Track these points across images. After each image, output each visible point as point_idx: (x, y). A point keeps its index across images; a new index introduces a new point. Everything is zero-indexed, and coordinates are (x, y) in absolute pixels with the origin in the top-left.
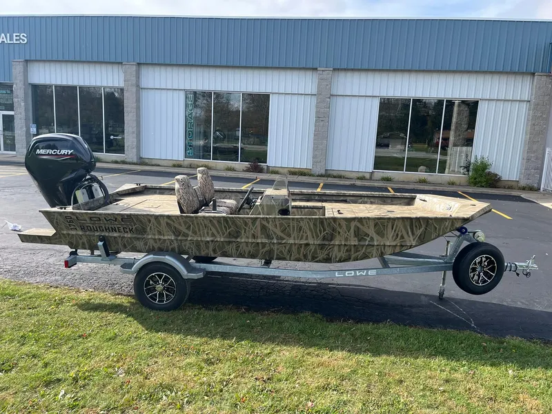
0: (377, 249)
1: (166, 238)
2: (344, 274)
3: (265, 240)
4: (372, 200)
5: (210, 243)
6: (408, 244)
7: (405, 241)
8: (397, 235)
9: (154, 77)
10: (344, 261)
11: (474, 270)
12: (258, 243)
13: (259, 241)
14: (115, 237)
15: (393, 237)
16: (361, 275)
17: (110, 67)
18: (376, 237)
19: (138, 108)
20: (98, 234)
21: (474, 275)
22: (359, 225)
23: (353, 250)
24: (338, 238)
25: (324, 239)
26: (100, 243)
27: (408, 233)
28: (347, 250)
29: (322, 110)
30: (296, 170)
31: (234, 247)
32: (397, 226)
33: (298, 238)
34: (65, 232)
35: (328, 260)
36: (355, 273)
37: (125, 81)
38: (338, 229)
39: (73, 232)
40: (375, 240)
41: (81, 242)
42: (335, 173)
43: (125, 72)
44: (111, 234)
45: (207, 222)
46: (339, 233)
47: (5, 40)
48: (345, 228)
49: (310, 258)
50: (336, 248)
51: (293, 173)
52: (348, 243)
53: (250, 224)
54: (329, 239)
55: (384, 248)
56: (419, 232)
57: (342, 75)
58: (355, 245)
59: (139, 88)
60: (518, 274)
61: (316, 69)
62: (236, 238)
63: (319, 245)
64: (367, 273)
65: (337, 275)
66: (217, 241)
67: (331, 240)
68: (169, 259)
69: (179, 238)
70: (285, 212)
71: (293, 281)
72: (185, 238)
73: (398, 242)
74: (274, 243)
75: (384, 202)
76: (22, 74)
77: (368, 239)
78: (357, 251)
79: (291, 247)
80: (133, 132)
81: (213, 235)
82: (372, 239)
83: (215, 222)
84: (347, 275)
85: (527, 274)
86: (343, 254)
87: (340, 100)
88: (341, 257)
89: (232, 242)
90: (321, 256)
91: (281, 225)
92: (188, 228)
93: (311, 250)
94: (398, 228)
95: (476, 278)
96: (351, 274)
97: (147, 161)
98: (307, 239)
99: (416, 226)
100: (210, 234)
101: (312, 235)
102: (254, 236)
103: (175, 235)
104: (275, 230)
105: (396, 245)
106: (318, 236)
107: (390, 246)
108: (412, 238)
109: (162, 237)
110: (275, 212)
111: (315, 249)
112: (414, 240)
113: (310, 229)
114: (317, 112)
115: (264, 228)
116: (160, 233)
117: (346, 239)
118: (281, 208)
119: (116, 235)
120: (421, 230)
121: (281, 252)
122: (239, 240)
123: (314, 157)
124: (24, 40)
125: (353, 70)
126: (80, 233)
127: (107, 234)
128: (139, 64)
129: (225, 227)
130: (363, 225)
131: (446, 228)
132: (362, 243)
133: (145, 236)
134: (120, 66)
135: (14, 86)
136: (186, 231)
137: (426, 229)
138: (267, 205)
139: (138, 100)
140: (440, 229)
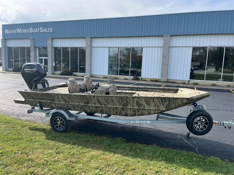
0: (147, 111)
1: (62, 103)
2: (135, 122)
3: (99, 105)
4: (159, 90)
5: (78, 106)
6: (161, 109)
7: (160, 108)
8: (156, 105)
9: (97, 43)
10: (133, 116)
11: (197, 123)
12: (96, 106)
13: (97, 105)
14: (44, 102)
15: (154, 106)
16: (143, 123)
17: (81, 39)
18: (146, 105)
19: (91, 55)
20: (38, 100)
21: (197, 126)
22: (138, 100)
23: (136, 111)
24: (129, 105)
25: (123, 106)
26: (38, 104)
27: (161, 104)
28: (134, 111)
29: (165, 53)
30: (154, 79)
31: (88, 108)
32: (155, 101)
33: (112, 105)
34: (27, 100)
35: (126, 115)
36: (140, 122)
37: (86, 45)
38: (129, 101)
39: (30, 100)
40: (146, 107)
41: (33, 103)
42: (171, 81)
43: (86, 41)
44: (43, 101)
45: (76, 97)
46: (130, 103)
47: (45, 31)
48: (132, 101)
49: (118, 113)
50: (129, 110)
51: (152, 81)
52: (134, 108)
53: (92, 98)
54: (126, 105)
55: (150, 111)
56: (166, 104)
57: (175, 38)
58: (137, 109)
59: (91, 47)
60: (225, 127)
61: (163, 36)
62: (88, 104)
63: (121, 108)
64: (146, 122)
65: (131, 122)
66: (80, 105)
67: (126, 106)
68: (62, 112)
69: (67, 103)
70: (108, 93)
71: (123, 125)
72: (68, 103)
73: (156, 108)
74: (103, 107)
75: (165, 91)
76: (51, 43)
77: (143, 106)
78: (138, 112)
79: (110, 109)
80: (89, 64)
81: (79, 102)
82: (144, 106)
83: (79, 97)
84: (136, 122)
85: (230, 128)
86: (132, 113)
87: (174, 49)
88: (132, 114)
89: (87, 106)
90: (123, 113)
91: (105, 99)
92: (69, 99)
93: (119, 110)
94: (156, 102)
95: (198, 127)
96: (138, 122)
97: (94, 76)
98: (116, 105)
99: (164, 101)
100: (78, 102)
101: (118, 103)
102: (95, 104)
103: (65, 102)
104: (103, 101)
105: (155, 110)
106: (121, 104)
107: (153, 110)
108: (163, 107)
109: (60, 103)
110: (104, 93)
111: (120, 110)
112: (164, 107)
113: (117, 101)
114: (163, 54)
115: (98, 100)
116: (59, 101)
117: (133, 106)
118: (106, 92)
119: (44, 101)
120: (167, 103)
121: (106, 111)
122: (89, 105)
123: (162, 74)
124: (51, 31)
125: (179, 35)
126: (32, 100)
127: (41, 101)
128: (92, 38)
129: (83, 99)
130: (140, 100)
131: (179, 103)
132: (140, 108)
133: (54, 102)
134: (85, 39)
135: (48, 48)
136: (69, 101)
137: (169, 103)
138: (100, 90)
139: (91, 52)
140: (176, 103)
